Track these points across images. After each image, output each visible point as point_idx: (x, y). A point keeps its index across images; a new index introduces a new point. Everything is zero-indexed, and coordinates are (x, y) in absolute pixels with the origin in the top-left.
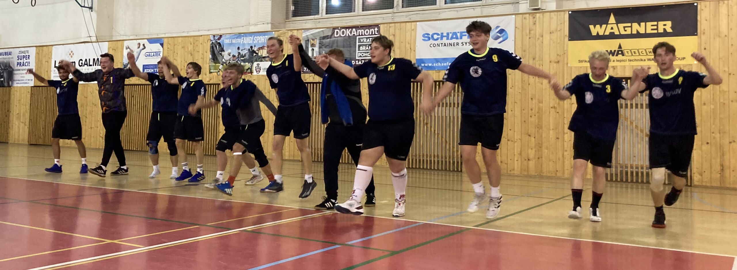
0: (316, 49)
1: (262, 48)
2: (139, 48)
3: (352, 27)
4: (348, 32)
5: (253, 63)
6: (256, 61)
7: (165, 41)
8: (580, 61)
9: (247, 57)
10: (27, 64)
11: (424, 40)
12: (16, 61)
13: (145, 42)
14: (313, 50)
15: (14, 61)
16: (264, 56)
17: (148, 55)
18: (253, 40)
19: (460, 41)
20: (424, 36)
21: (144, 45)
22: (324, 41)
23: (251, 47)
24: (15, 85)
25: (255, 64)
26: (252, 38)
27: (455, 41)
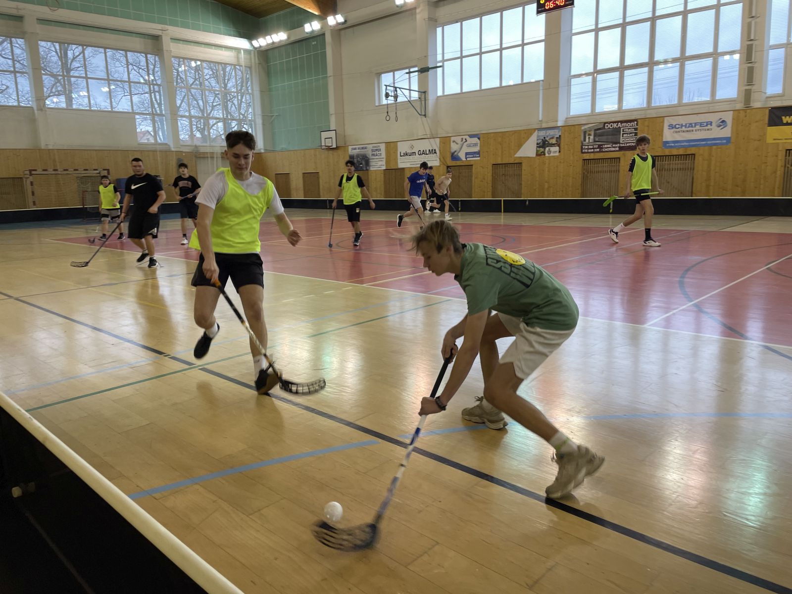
0: (592, 137)
1: (552, 138)
2: (462, 141)
3: (618, 122)
4: (615, 125)
5: (545, 148)
6: (548, 147)
7: (481, 136)
8: (775, 139)
9: (541, 144)
10: (379, 155)
11: (669, 129)
12: (370, 153)
13: (467, 137)
14: (589, 138)
15: (369, 153)
16: (553, 143)
17: (469, 146)
18: (546, 133)
19: (694, 129)
20: (669, 126)
21: (466, 139)
22: (598, 131)
23: (545, 138)
24: (372, 169)
25: (547, 149)
26: (545, 132)
27: (691, 129)
